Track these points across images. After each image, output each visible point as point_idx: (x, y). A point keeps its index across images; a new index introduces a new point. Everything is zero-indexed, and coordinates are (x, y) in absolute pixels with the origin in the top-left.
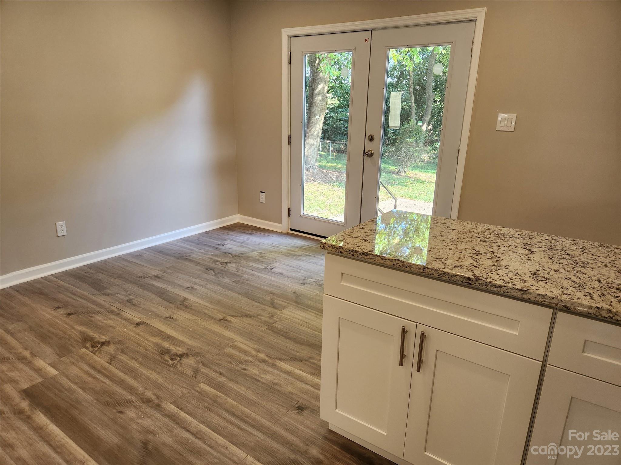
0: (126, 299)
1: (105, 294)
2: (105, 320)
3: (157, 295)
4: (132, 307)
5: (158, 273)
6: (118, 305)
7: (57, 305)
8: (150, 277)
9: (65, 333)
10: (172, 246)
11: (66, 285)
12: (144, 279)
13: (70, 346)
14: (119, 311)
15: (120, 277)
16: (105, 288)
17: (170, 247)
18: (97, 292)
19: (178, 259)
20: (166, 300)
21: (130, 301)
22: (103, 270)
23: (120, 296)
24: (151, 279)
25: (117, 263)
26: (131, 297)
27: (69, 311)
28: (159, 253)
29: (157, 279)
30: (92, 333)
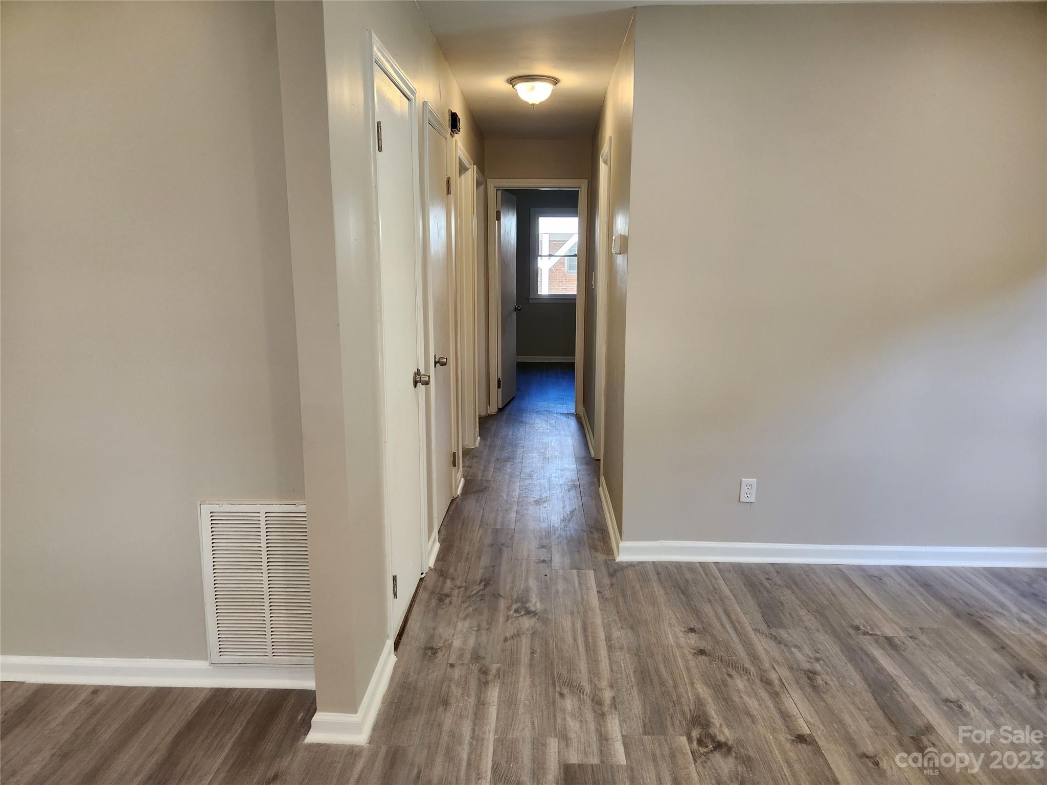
0: (806, 666)
1: (776, 638)
2: (749, 695)
3: (870, 686)
4: (809, 690)
5: (896, 635)
6: (785, 673)
7: (694, 624)
8: (875, 637)
9: (676, 687)
10: (959, 579)
11: (726, 591)
12: (861, 637)
13: (669, 718)
14: (782, 687)
15: (819, 612)
16: (782, 625)
17: (952, 580)
18: (763, 627)
19: (958, 615)
20: (883, 708)
21: (811, 675)
22: (796, 584)
23: (798, 653)
24: (877, 642)
25: (828, 580)
26: (818, 667)
27: (703, 645)
28: (921, 586)
29: (887, 647)
30: (713, 712)
